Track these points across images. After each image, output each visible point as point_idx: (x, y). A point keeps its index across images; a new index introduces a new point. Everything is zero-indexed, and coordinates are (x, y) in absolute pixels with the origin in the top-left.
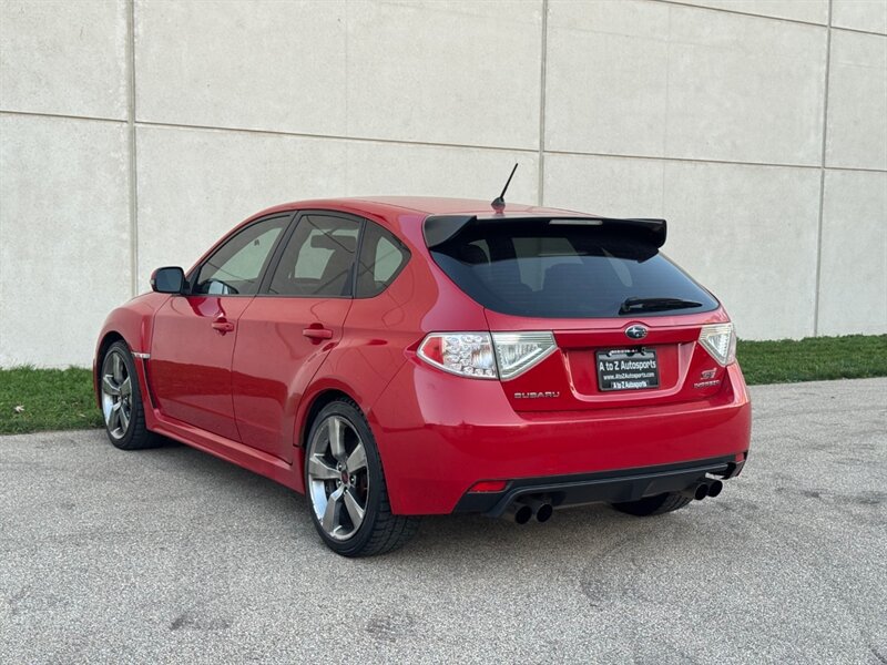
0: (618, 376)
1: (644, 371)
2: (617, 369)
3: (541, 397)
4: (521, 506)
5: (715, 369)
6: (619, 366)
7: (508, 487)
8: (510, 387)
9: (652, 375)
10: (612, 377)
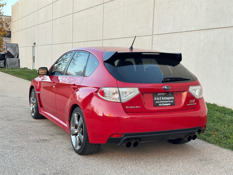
0: (161, 102)
1: (170, 100)
2: (160, 99)
3: (134, 108)
4: (127, 142)
5: (194, 100)
6: (161, 99)
7: (123, 136)
8: (124, 105)
9: (172, 101)
10: (159, 102)
